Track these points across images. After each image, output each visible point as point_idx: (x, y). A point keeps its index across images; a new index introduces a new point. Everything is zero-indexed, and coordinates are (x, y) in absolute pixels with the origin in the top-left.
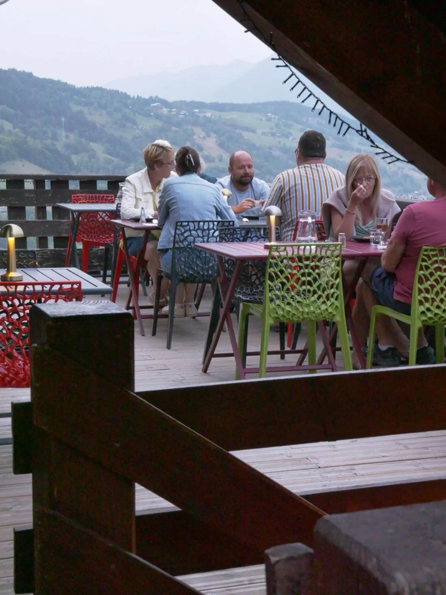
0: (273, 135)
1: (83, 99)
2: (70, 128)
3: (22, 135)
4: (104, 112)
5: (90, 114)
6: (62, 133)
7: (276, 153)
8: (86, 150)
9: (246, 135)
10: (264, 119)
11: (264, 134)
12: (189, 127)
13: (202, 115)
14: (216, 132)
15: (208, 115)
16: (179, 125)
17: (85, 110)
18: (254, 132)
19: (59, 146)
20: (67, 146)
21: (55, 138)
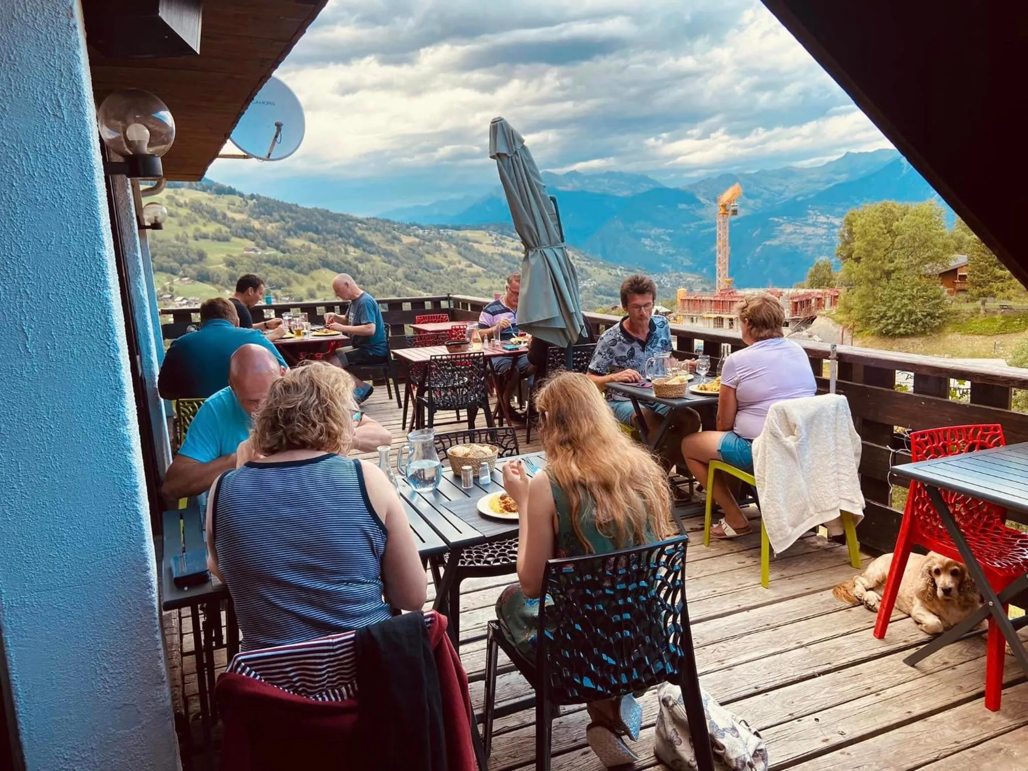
0: (494, 245)
1: (364, 226)
2: (356, 246)
3: (324, 252)
4: (379, 234)
5: (370, 235)
6: (351, 249)
7: (497, 257)
8: (368, 260)
9: (476, 245)
10: (487, 234)
11: (488, 244)
12: (438, 242)
13: (446, 234)
14: (457, 245)
15: (450, 233)
16: (430, 241)
17: (366, 233)
18: (481, 243)
19: (349, 258)
20: (356, 259)
21: (347, 252)
